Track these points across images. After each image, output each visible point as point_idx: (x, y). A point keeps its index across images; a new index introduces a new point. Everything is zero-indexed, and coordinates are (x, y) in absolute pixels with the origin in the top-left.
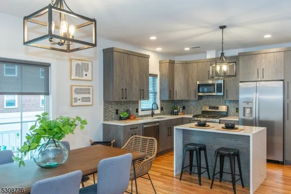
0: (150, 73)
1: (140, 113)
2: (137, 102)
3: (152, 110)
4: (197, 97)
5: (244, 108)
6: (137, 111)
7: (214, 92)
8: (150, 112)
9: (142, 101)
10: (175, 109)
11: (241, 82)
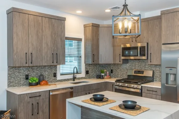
0: (66, 36)
2: (56, 66)
3: (74, 74)
4: (122, 61)
5: (167, 74)
6: (55, 75)
7: (138, 56)
8: (71, 77)
9: (61, 65)
10: (102, 73)
11: (163, 44)
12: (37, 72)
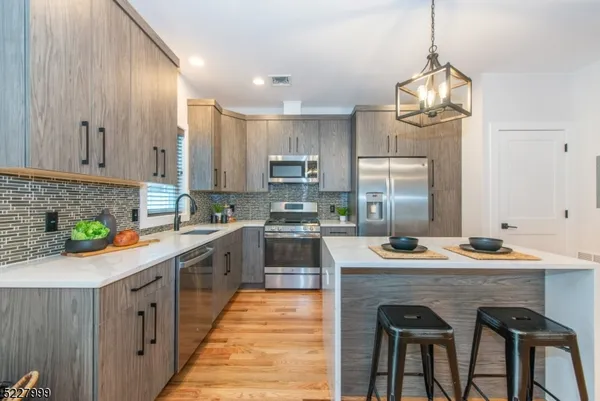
1: (145, 222)
2: (137, 189)
3: (176, 212)
4: (266, 185)
5: (368, 204)
6: (135, 217)
7: (303, 176)
10: (218, 212)
11: (360, 158)
12: (88, 203)
